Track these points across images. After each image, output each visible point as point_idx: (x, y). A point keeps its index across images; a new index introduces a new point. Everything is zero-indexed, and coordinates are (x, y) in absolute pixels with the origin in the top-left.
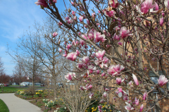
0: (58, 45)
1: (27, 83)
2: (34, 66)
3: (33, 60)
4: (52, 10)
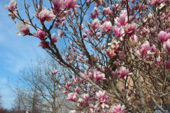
0: (58, 82)
2: (34, 99)
3: (33, 93)
4: (53, 51)
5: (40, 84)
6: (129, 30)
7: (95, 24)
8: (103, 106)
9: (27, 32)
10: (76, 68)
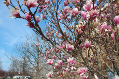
0: (41, 52)
1: (18, 77)
2: (24, 64)
3: (23, 60)
4: (37, 29)
5: (28, 54)
6: (94, 14)
7: (66, 10)
8: (72, 68)
9: (18, 16)
10: (54, 42)
